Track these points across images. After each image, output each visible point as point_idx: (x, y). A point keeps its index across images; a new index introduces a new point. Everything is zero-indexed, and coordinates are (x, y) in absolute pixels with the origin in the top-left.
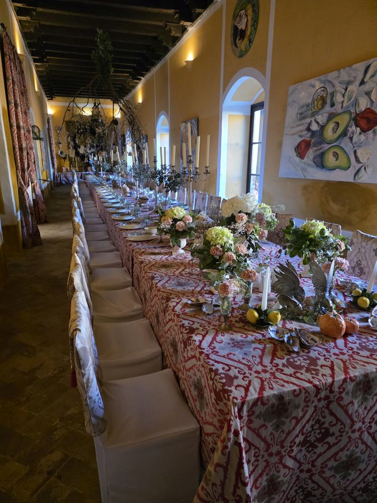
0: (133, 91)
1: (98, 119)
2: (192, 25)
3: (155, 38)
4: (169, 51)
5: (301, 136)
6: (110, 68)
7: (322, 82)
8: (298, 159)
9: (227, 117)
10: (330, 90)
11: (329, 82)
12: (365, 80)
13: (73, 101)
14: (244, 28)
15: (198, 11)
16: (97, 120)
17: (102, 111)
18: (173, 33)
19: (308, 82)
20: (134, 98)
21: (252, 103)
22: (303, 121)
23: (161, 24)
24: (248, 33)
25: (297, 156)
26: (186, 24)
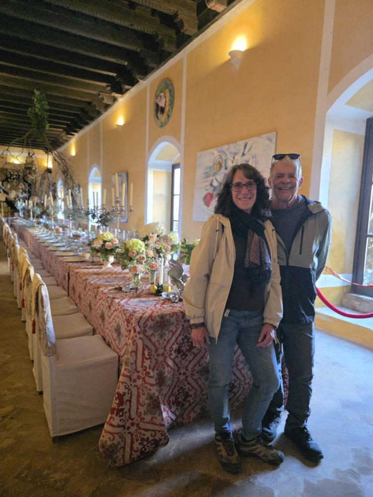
0: (66, 145)
1: (32, 167)
2: (121, 97)
3: (89, 103)
4: (102, 114)
5: (206, 190)
6: (46, 125)
7: (218, 151)
8: (205, 207)
9: (152, 173)
10: (224, 158)
11: (224, 152)
12: (245, 153)
13: (7, 150)
14: (163, 106)
15: (127, 87)
16: (30, 168)
17: (35, 160)
18: (105, 101)
19: (210, 151)
20: (68, 150)
21: (173, 163)
22: (208, 179)
23: (95, 93)
24: (167, 110)
25: (205, 205)
26: (116, 95)
